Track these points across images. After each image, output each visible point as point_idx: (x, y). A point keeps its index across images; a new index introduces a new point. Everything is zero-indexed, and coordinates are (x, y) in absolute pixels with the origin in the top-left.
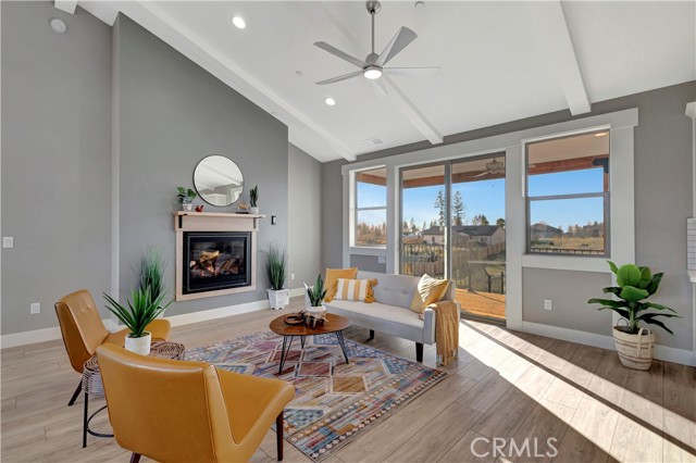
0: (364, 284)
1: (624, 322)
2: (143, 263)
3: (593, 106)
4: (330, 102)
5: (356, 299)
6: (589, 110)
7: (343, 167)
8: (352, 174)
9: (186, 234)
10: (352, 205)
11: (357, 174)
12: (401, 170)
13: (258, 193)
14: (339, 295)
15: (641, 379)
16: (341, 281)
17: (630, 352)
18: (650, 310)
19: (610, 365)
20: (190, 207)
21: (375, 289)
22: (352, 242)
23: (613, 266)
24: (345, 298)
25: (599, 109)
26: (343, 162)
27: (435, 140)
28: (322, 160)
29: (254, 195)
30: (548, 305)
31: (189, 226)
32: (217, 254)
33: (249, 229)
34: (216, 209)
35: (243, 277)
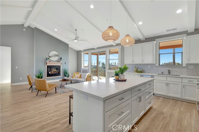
0: (79, 75)
2: (40, 71)
5: (78, 78)
7: (81, 52)
8: (83, 53)
9: (47, 66)
10: (83, 60)
11: (84, 54)
12: (91, 53)
13: (62, 58)
14: (75, 77)
16: (76, 74)
20: (48, 61)
21: (81, 76)
22: (83, 68)
24: (76, 77)
26: (81, 51)
28: (77, 50)
29: (61, 58)
31: (48, 64)
32: (56, 70)
33: (60, 65)
34: (53, 61)
35: (59, 74)
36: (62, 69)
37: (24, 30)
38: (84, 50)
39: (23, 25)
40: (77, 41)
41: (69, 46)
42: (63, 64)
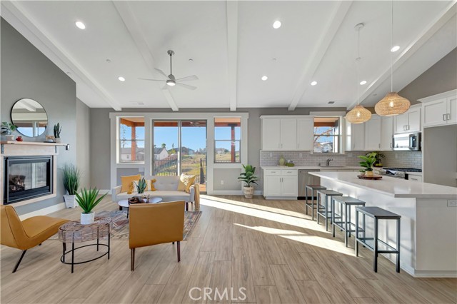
0: (149, 182)
1: (246, 184)
3: (237, 109)
4: (122, 79)
5: (147, 191)
6: (235, 110)
7: (111, 114)
8: (117, 119)
9: (6, 158)
10: (117, 138)
11: (122, 119)
12: (153, 120)
15: (251, 200)
17: (248, 193)
18: (253, 179)
19: (243, 199)
20: (13, 137)
22: (118, 162)
23: (243, 166)
25: (239, 110)
27: (175, 108)
33: (53, 153)
34: (29, 139)
35: (48, 188)
36: (58, 169)
38: (124, 110)
40: (173, 84)
41: (77, 96)
42: (61, 149)
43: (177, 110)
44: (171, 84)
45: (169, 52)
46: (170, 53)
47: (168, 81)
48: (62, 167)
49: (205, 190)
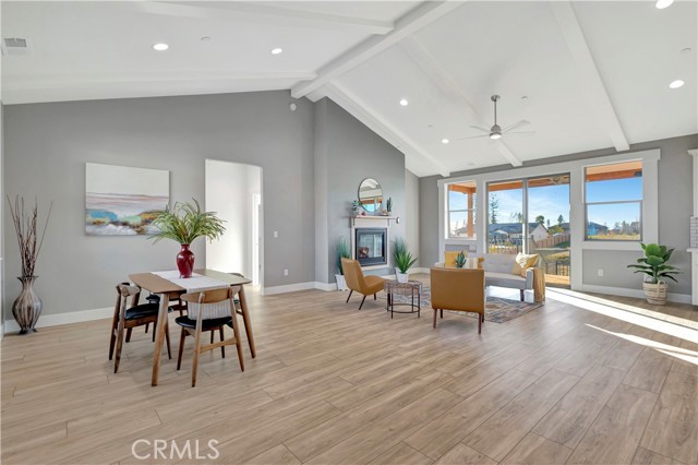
0: (476, 260)
1: (650, 279)
3: (631, 146)
4: (445, 141)
6: (628, 148)
7: (439, 181)
8: (446, 186)
9: (356, 230)
10: (446, 209)
11: (450, 186)
12: (487, 183)
13: (391, 202)
18: (665, 270)
20: (360, 213)
21: (483, 263)
22: (446, 237)
23: (643, 246)
25: (635, 148)
26: (440, 177)
27: (516, 163)
28: (420, 176)
29: (389, 203)
30: (601, 273)
31: (358, 225)
33: (386, 226)
34: (370, 214)
35: (383, 259)
37: (293, 107)
38: (454, 175)
39: (290, 91)
40: (499, 136)
41: (406, 166)
42: (393, 222)
43: (521, 164)
44: (495, 137)
45: (492, 98)
46: (494, 99)
47: (491, 134)
48: (394, 240)
49: (568, 283)
